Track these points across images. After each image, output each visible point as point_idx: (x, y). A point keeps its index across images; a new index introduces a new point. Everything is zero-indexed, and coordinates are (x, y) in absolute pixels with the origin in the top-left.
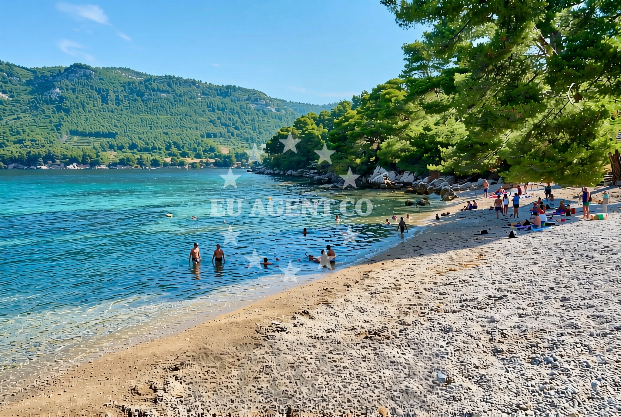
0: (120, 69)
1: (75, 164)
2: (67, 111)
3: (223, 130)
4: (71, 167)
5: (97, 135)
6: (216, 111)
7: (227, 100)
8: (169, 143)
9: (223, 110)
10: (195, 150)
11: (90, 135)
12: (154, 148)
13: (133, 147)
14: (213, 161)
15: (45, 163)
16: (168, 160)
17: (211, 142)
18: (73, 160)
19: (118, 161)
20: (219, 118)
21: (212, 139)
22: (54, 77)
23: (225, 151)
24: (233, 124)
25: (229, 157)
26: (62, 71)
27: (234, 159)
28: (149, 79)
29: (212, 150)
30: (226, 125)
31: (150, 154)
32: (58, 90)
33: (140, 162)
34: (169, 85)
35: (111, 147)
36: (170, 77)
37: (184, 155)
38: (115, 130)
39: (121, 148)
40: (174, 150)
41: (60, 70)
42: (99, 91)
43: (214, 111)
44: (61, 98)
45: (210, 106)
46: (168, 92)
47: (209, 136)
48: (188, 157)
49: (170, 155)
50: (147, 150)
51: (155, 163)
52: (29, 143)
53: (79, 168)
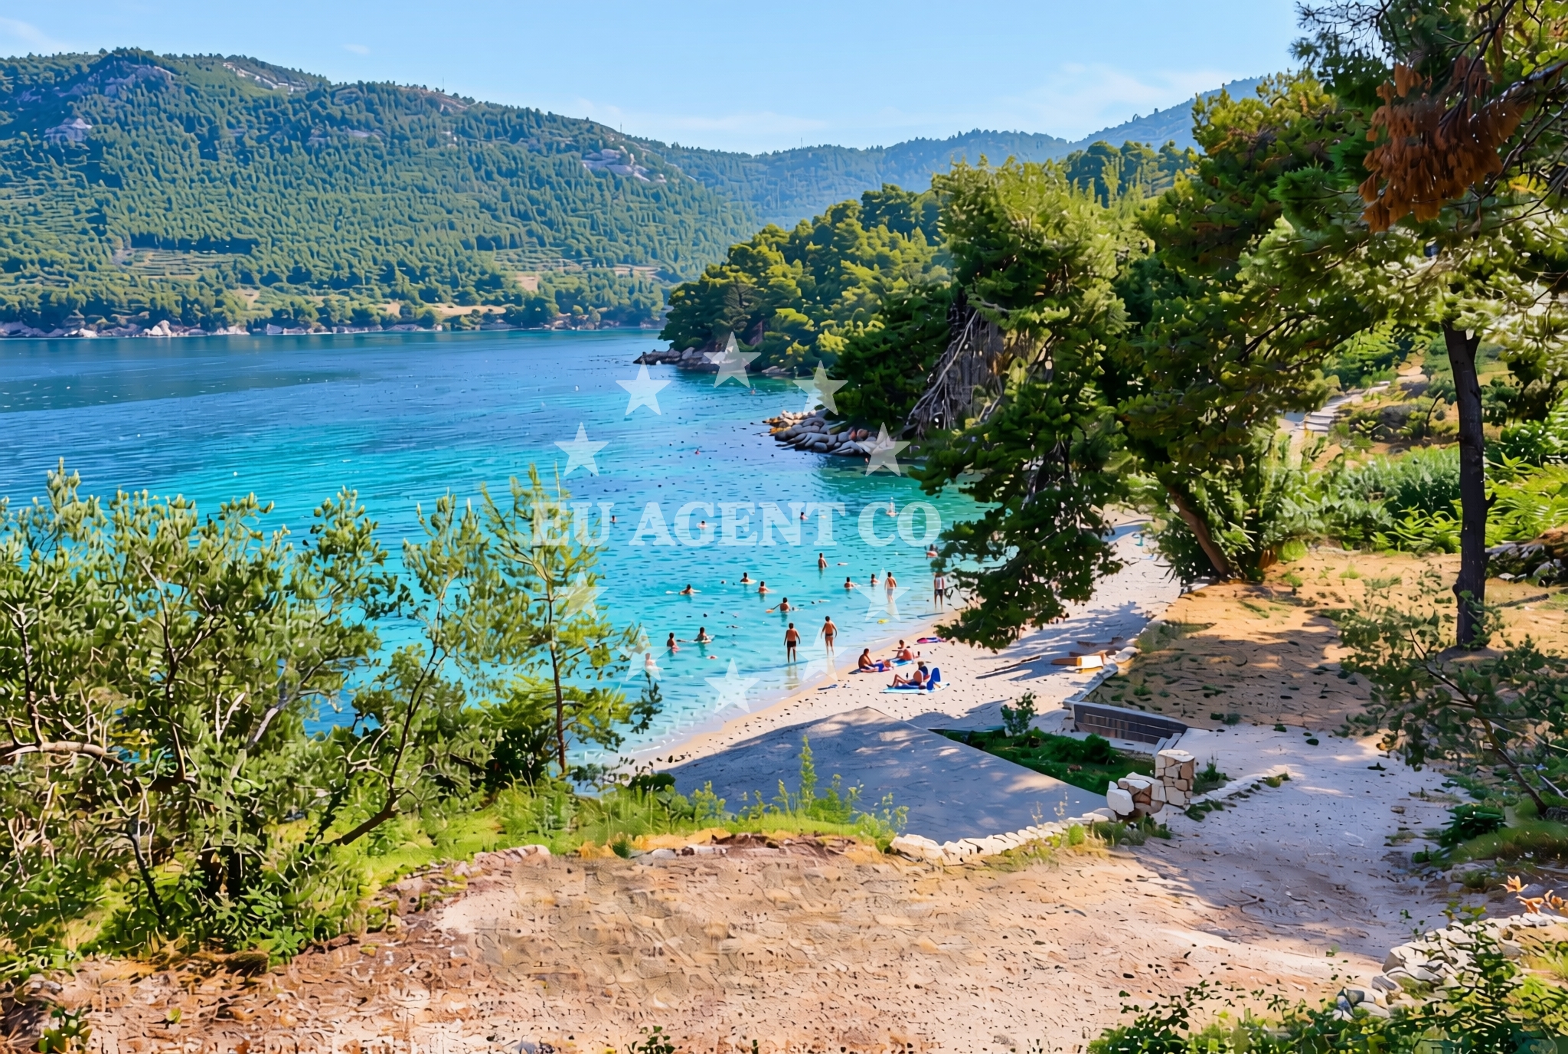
0: (232, 59)
1: (165, 323)
2: (114, 181)
3: (519, 229)
4: (156, 331)
5: (205, 245)
6: (496, 176)
7: (520, 148)
8: (388, 264)
9: (510, 174)
10: (454, 283)
11: (185, 245)
12: (354, 279)
13: (299, 276)
14: (500, 310)
15: (89, 323)
16: (394, 308)
17: (492, 261)
18: (158, 315)
19: (270, 315)
20: (505, 198)
21: (493, 254)
22: (66, 86)
23: (528, 284)
24: (541, 213)
25: (540, 302)
26: (86, 69)
27: (554, 306)
28: (319, 91)
29: (495, 282)
30: (524, 217)
31: (346, 294)
32: (80, 124)
33: (325, 316)
34: (370, 107)
35: (247, 279)
36: (371, 87)
37: (430, 296)
38: (248, 234)
39: (270, 279)
40: (403, 282)
41: (78, 68)
42: (190, 124)
43: (489, 175)
44: (96, 148)
45: (478, 162)
46: (368, 127)
47: (484, 244)
48: (441, 301)
49: (394, 295)
50: (337, 284)
51: (361, 318)
52: (35, 269)
53: (175, 335)
